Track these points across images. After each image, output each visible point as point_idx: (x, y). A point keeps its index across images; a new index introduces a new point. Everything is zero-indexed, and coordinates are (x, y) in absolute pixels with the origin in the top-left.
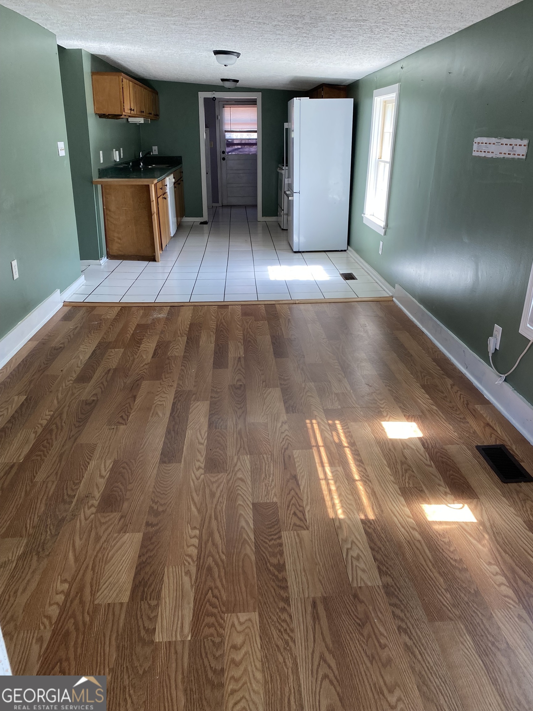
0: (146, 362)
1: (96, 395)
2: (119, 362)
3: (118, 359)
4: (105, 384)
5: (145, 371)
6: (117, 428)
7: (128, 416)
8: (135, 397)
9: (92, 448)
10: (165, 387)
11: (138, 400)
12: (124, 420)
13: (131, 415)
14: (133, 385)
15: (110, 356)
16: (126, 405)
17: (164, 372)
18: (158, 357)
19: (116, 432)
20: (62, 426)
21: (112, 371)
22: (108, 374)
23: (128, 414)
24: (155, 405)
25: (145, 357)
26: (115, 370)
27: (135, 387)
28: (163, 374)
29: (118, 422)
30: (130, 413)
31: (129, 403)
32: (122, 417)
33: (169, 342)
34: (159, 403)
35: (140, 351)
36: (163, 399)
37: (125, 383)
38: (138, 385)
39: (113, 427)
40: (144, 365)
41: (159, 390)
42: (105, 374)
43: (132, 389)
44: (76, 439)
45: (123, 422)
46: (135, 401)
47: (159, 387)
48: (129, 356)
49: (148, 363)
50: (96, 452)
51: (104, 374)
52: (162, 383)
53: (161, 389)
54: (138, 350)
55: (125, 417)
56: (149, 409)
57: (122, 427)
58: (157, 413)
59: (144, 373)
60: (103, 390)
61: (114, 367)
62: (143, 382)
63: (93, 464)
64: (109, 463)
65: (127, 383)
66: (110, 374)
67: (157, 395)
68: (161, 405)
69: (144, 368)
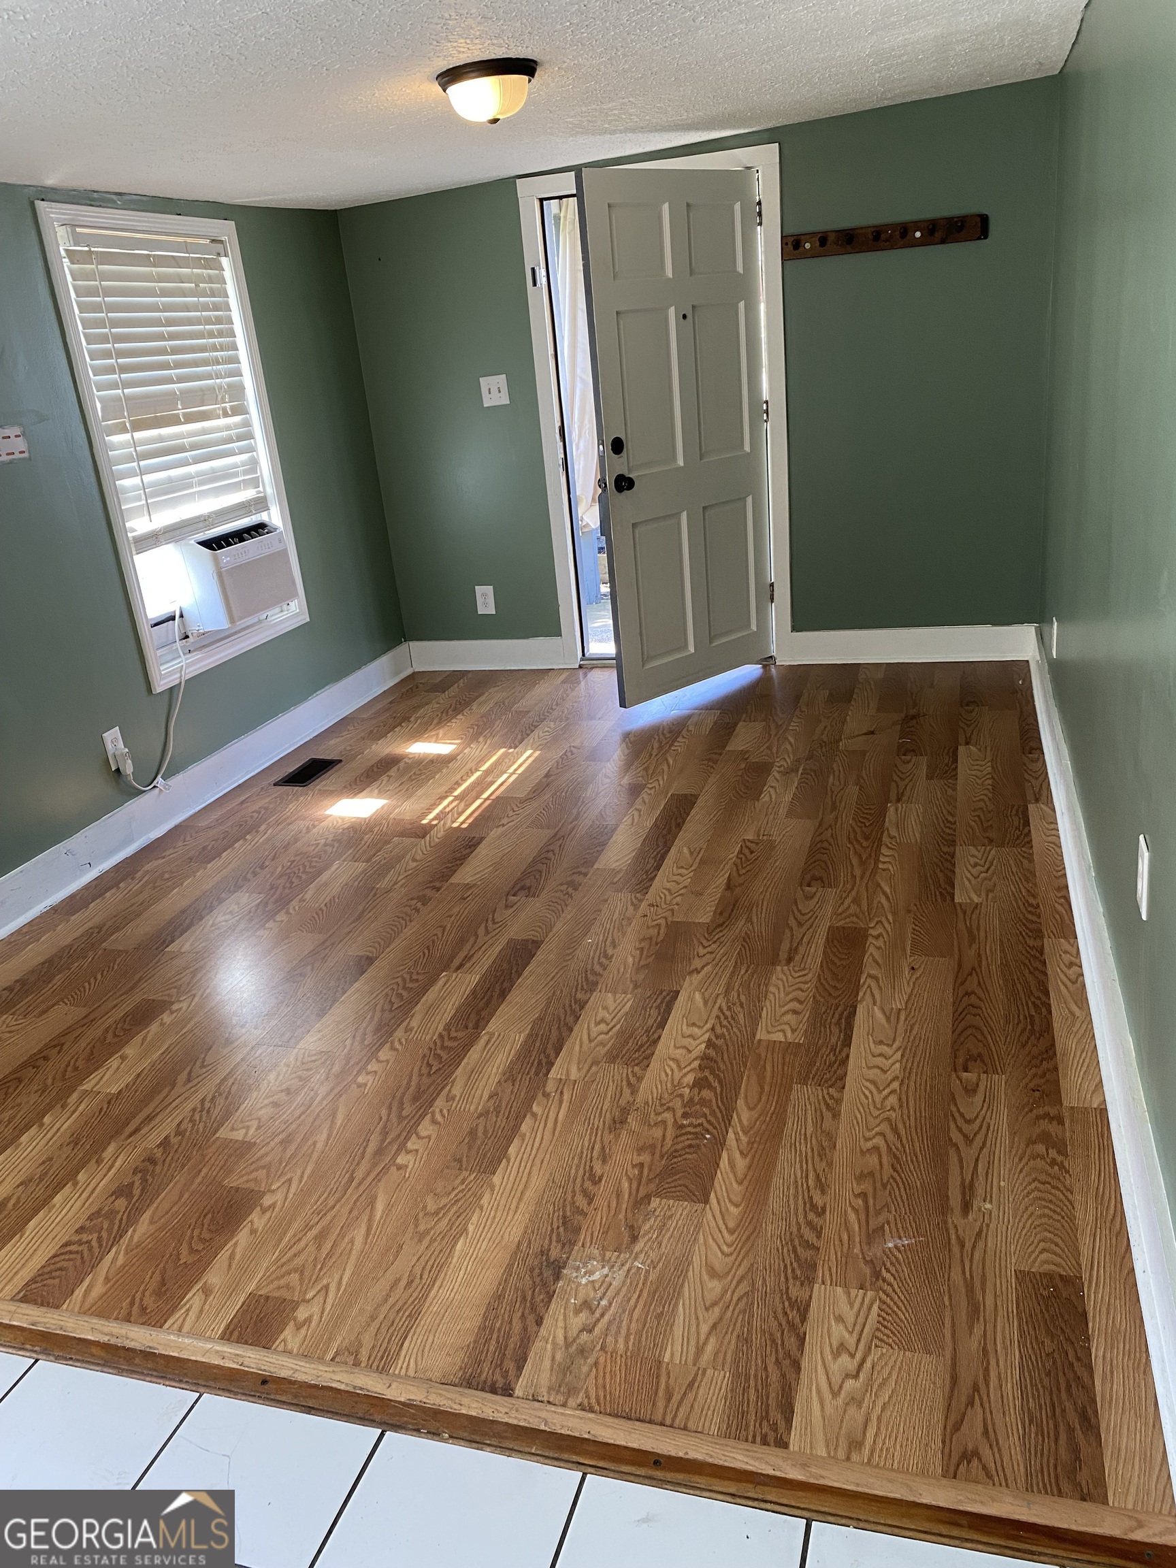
0: (696, 978)
1: (809, 897)
2: (766, 985)
3: (771, 996)
4: (792, 922)
5: (702, 951)
6: (758, 836)
7: (741, 852)
8: (729, 886)
9: (791, 813)
10: (666, 903)
11: (722, 880)
12: (747, 847)
13: (736, 853)
14: (730, 915)
15: (795, 1012)
16: (744, 871)
17: (657, 944)
18: (662, 992)
19: (759, 830)
20: (850, 842)
21: (783, 955)
22: (791, 949)
23: (741, 856)
24: (693, 868)
25: (698, 996)
26: (775, 961)
27: (728, 910)
28: (661, 937)
29: (757, 844)
30: (737, 857)
31: (740, 875)
32: (752, 852)
33: (612, 1058)
34: (684, 871)
35: (709, 1026)
36: (675, 878)
37: (749, 920)
38: (721, 914)
39: (765, 838)
40: (703, 968)
41: (678, 899)
42: (797, 947)
43: (734, 905)
44: (820, 825)
45: (748, 844)
46: (729, 879)
47: (677, 904)
48: (742, 1005)
49: (691, 973)
50: (786, 810)
51: (802, 950)
52: (668, 914)
53: (675, 901)
54: (713, 1029)
55: (746, 851)
56: (703, 862)
57: (750, 836)
58: (691, 853)
59: (705, 943)
60: (794, 907)
61: (779, 968)
62: (708, 921)
63: (788, 797)
64: (765, 798)
65: (743, 921)
66: (785, 946)
67: (685, 887)
68: (682, 867)
69: (705, 960)
